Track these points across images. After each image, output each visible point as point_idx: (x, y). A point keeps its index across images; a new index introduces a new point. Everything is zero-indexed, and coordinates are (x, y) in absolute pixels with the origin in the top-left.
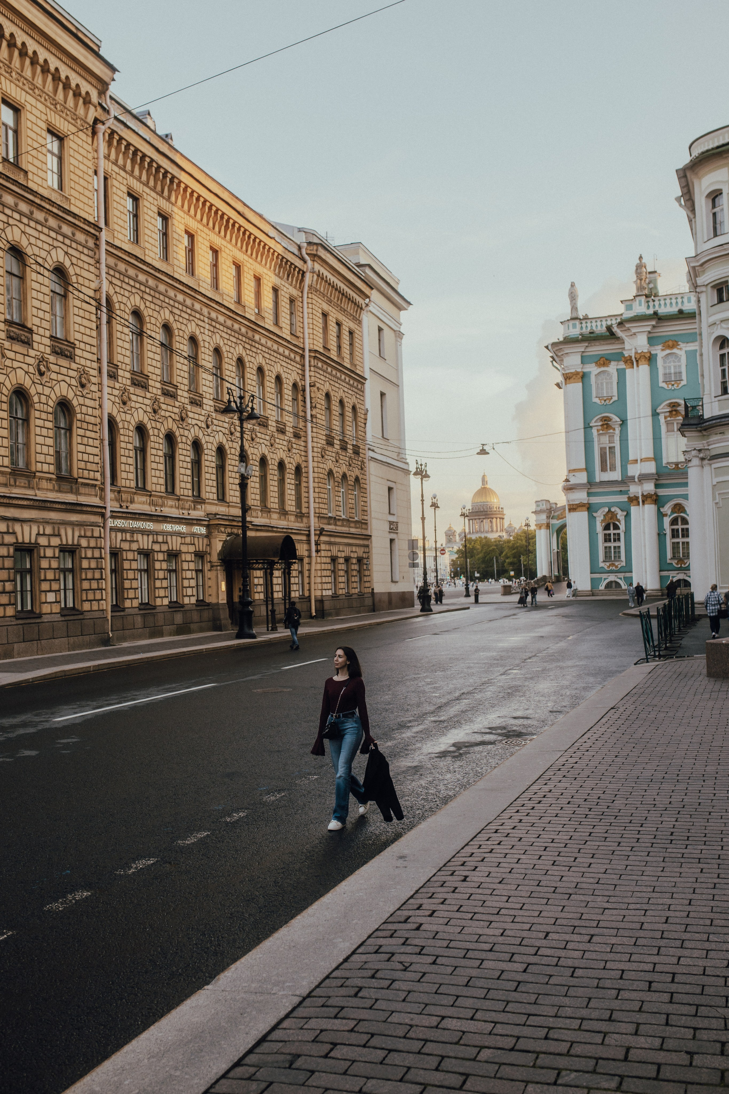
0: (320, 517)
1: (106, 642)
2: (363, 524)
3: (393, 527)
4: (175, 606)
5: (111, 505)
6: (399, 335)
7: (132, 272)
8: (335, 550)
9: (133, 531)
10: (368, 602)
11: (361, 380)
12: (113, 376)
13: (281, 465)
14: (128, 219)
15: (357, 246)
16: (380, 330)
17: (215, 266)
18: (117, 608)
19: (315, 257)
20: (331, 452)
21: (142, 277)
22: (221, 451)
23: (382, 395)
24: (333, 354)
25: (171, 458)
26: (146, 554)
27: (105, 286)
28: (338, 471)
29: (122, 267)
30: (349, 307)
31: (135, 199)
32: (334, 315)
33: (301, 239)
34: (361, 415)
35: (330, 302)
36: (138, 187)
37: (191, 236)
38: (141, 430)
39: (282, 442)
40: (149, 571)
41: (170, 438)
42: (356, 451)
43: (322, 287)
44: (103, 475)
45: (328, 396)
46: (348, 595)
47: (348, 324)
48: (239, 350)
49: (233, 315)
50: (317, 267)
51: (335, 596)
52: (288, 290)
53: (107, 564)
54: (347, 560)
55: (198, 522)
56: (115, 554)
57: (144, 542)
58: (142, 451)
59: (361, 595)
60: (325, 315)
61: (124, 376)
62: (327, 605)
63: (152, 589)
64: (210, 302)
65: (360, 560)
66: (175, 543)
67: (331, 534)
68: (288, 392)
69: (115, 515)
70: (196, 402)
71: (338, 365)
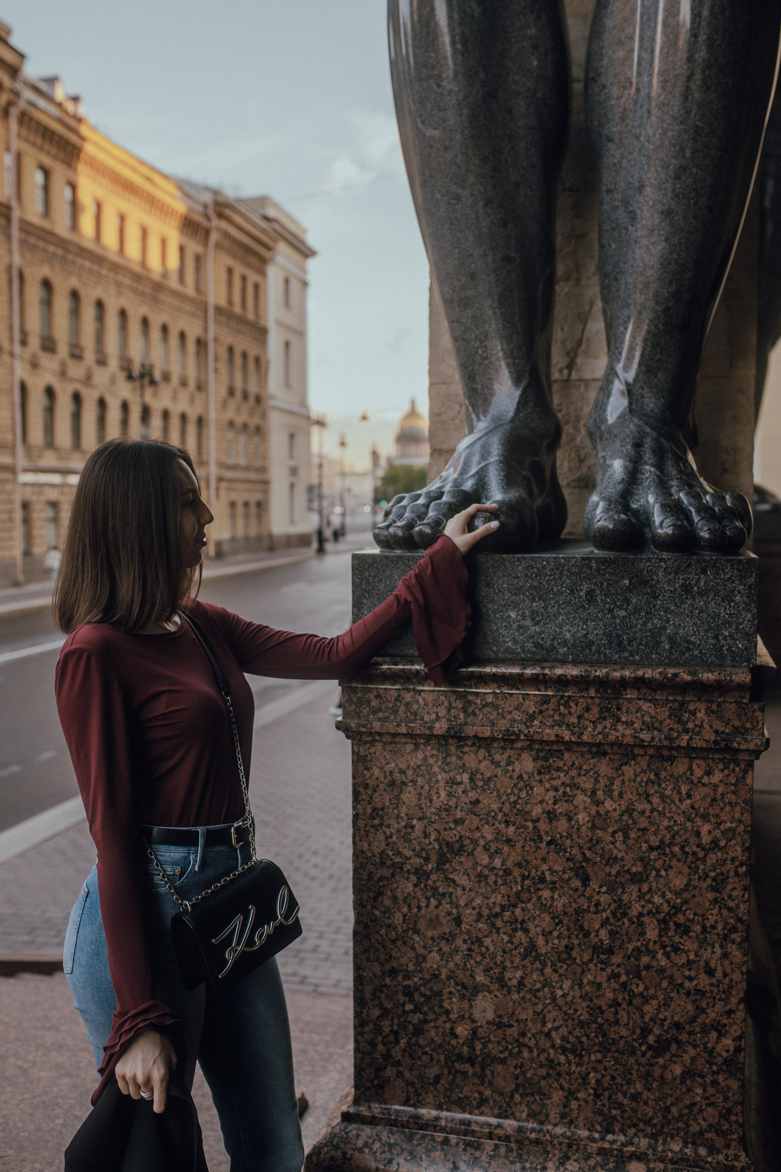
0: (221, 465)
1: (17, 584)
2: (263, 470)
3: (294, 471)
5: (22, 461)
6: (305, 284)
7: (41, 244)
8: (234, 496)
9: (43, 484)
10: (266, 543)
11: (264, 332)
12: (24, 343)
13: (183, 418)
14: (39, 194)
15: (263, 201)
16: (287, 281)
17: (121, 231)
18: (27, 553)
19: (221, 216)
20: (232, 404)
21: (51, 248)
22: (125, 407)
23: (287, 344)
24: (237, 309)
25: (77, 416)
26: (54, 504)
27: (17, 260)
28: (239, 420)
29: (32, 240)
30: (254, 261)
31: (47, 173)
32: (239, 269)
33: (207, 198)
34: (263, 364)
35: (235, 257)
36: (49, 161)
37: (99, 206)
38: (50, 392)
39: (184, 396)
40: (56, 520)
41: (77, 398)
42: (258, 400)
43: (226, 243)
44: (14, 433)
45: (231, 350)
46: (247, 538)
47: (253, 277)
48: (144, 310)
49: (138, 277)
50: (224, 225)
51: (233, 539)
52: (194, 247)
53: (18, 515)
54: (246, 504)
56: (26, 506)
57: (52, 495)
58: (50, 411)
59: (259, 538)
60: (230, 271)
61: (34, 342)
62: (225, 548)
64: (115, 267)
65: (259, 505)
67: (231, 481)
68: (191, 347)
69: (26, 471)
70: (102, 362)
71: (242, 320)
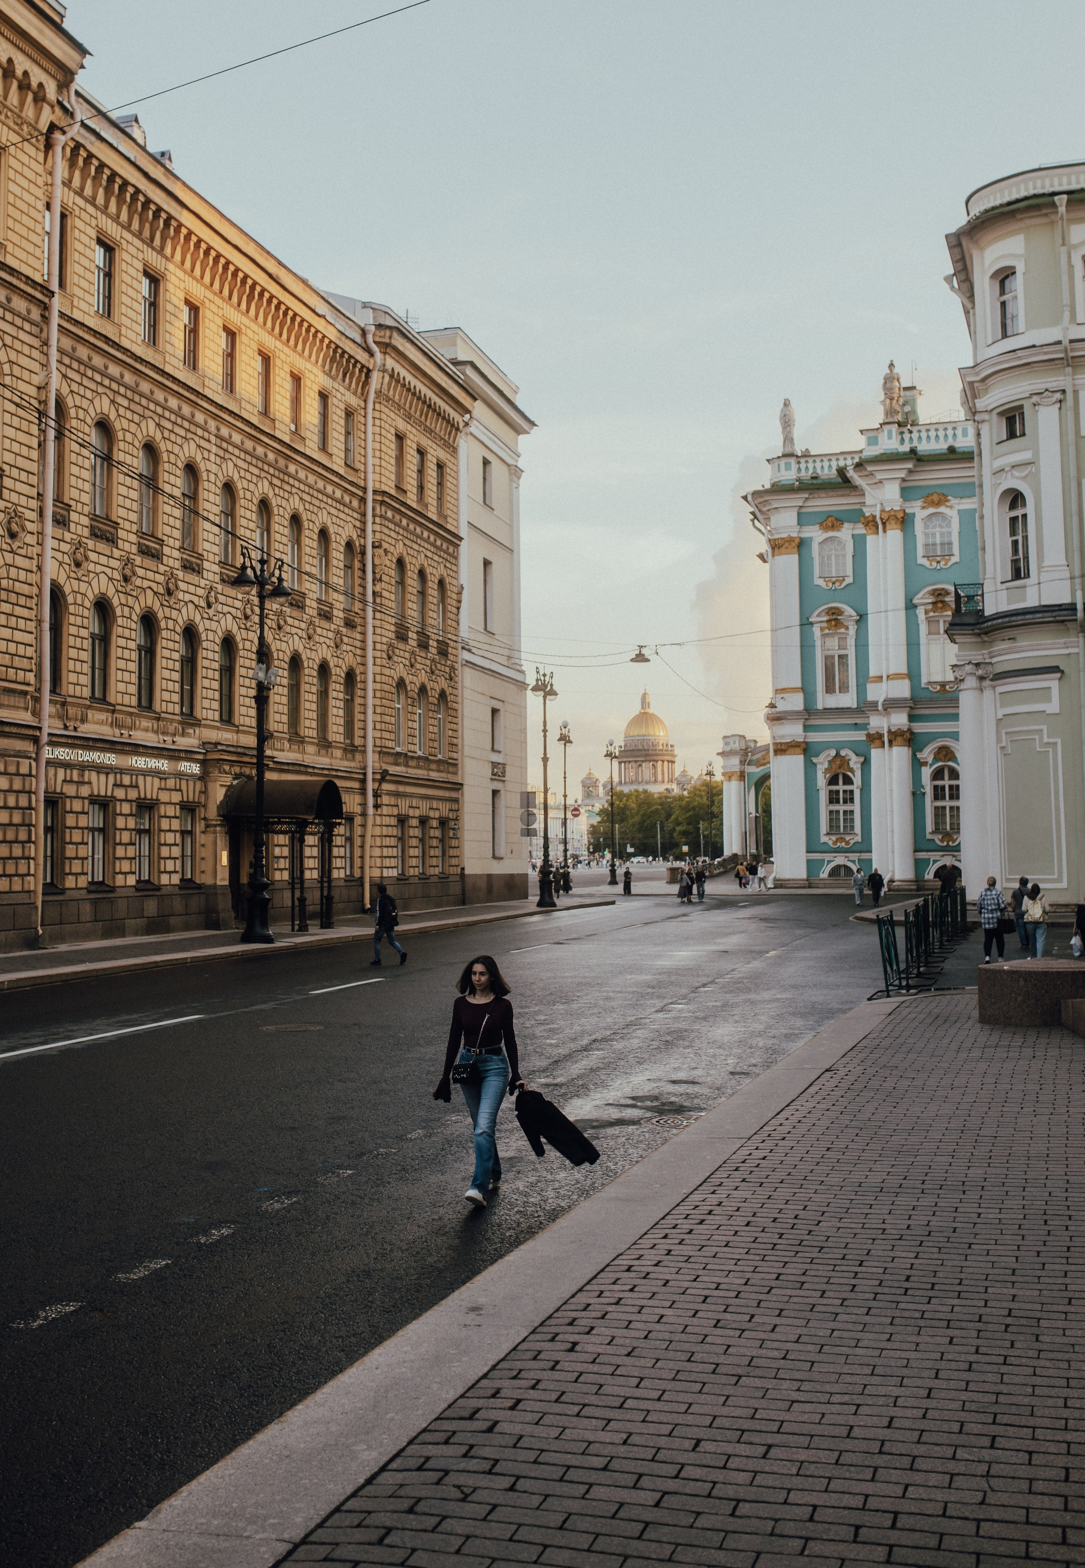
0: (383, 752)
1: (33, 942)
2: (451, 765)
3: (498, 772)
4: (147, 887)
5: (50, 725)
6: (515, 472)
7: (98, 361)
8: (404, 806)
9: (83, 767)
10: (455, 889)
11: (454, 540)
12: (61, 522)
13: (324, 669)
14: (96, 279)
15: (452, 333)
16: (486, 463)
17: (230, 356)
18: (52, 888)
19: (387, 347)
20: (403, 652)
21: (114, 370)
22: (228, 644)
23: (487, 563)
24: (412, 499)
25: (148, 653)
26: (104, 804)
27: (55, 381)
28: (414, 682)
29: (83, 352)
30: (439, 427)
31: (109, 248)
32: (414, 437)
33: (366, 319)
34: (452, 595)
35: (408, 417)
36: (113, 230)
37: (194, 309)
38: (103, 607)
39: (325, 633)
40: (106, 831)
41: (149, 622)
42: (443, 652)
43: (396, 394)
44: (39, 676)
45: (400, 563)
46: (424, 877)
47: (435, 452)
48: (264, 487)
49: (255, 433)
50: (390, 363)
51: (402, 879)
52: (343, 397)
53: (40, 818)
54: (424, 821)
55: (187, 755)
56: (53, 802)
57: (101, 785)
58: (103, 640)
59: (444, 877)
60: (400, 438)
61: (80, 522)
63: (109, 859)
64: (220, 412)
65: (443, 822)
66: (150, 788)
67: (399, 780)
68: (338, 555)
69: (55, 741)
70: (192, 567)
71: (419, 516)
